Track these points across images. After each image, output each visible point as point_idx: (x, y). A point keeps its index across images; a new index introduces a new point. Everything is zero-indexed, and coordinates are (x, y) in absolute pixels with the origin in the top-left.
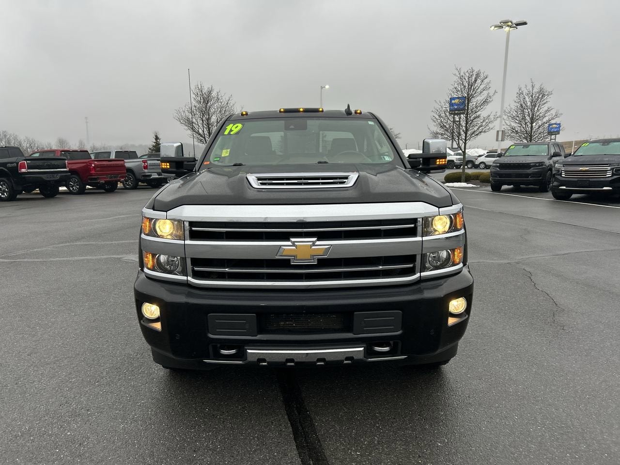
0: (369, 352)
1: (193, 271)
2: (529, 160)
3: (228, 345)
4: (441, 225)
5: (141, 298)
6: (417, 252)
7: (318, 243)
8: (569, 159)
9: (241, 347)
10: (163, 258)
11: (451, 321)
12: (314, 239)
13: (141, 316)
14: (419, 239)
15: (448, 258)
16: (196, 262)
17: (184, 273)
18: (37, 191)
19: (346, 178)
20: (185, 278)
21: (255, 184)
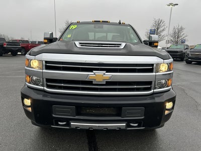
0: (128, 126)
1: (47, 84)
2: (178, 50)
3: (62, 120)
4: (164, 68)
5: (24, 96)
6: (153, 80)
7: (106, 74)
8: (192, 50)
9: (68, 121)
10: (34, 78)
11: (167, 112)
12: (105, 72)
13: (23, 104)
14: (154, 74)
15: (166, 83)
16: (48, 80)
17: (43, 85)
18: (10, 53)
19: (120, 45)
20: (43, 88)
21: (78, 45)
